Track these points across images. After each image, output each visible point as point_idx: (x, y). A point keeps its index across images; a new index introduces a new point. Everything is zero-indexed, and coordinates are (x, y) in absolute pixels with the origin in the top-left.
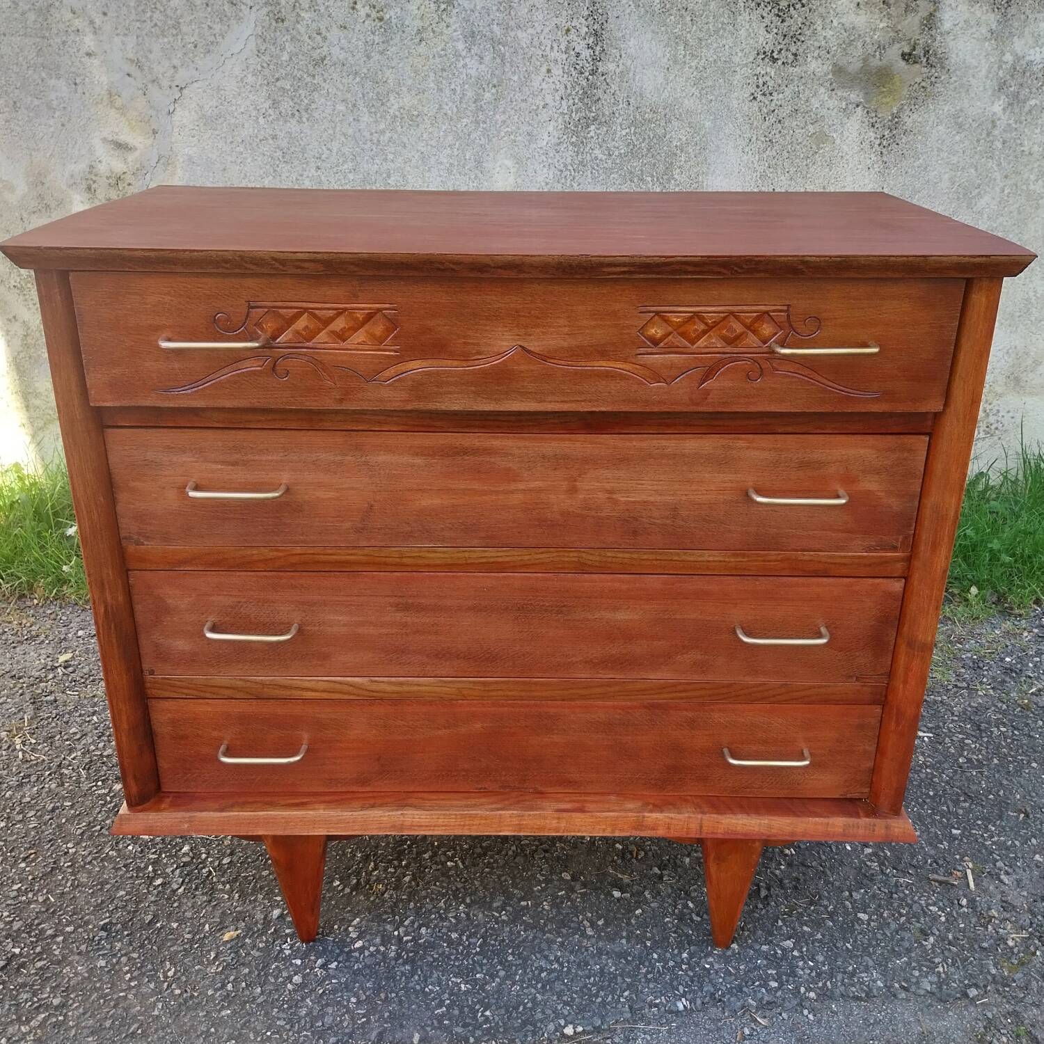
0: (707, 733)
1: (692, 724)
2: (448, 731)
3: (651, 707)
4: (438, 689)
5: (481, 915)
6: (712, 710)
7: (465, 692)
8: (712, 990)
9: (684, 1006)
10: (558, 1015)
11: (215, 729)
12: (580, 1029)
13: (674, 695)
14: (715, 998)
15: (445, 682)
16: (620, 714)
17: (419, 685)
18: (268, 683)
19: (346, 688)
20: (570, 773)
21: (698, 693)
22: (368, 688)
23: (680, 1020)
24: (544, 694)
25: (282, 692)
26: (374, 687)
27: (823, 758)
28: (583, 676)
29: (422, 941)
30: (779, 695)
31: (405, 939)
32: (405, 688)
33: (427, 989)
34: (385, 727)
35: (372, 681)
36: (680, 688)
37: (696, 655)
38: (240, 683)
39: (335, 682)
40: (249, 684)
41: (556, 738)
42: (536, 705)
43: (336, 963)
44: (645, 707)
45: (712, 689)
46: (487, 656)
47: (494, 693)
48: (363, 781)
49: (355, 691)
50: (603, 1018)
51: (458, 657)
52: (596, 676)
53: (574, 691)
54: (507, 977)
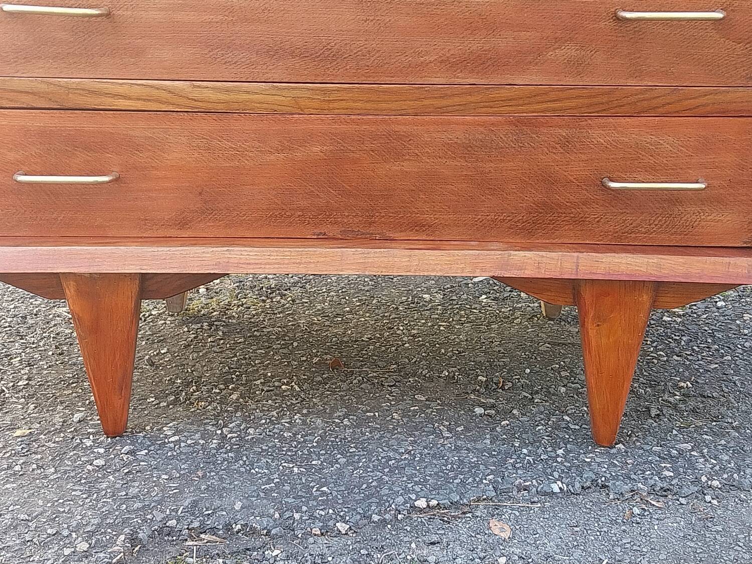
0: (583, 157)
1: (566, 144)
2: (281, 156)
3: (519, 123)
4: (270, 98)
5: (319, 421)
6: (590, 127)
7: (302, 103)
8: (594, 477)
9: (560, 488)
10: (407, 491)
11: (10, 150)
12: (434, 503)
13: (545, 106)
14: (597, 485)
15: (279, 89)
16: (482, 133)
17: (248, 92)
18: (74, 86)
19: (164, 95)
20: (423, 213)
21: (573, 103)
22: (190, 96)
23: (555, 501)
24: (393, 106)
25: (89, 100)
26: (196, 94)
27: (722, 191)
28: (436, 80)
29: (250, 437)
30: (669, 104)
31: (229, 436)
32: (232, 97)
33: (253, 471)
34: (209, 149)
35: (195, 86)
36: (553, 96)
37: (569, 51)
38: (43, 87)
39: (151, 87)
40: (52, 88)
41: (407, 166)
42: (384, 121)
43: (146, 451)
44: (511, 123)
45: (589, 97)
46: (327, 53)
47: (336, 105)
48: (183, 224)
49: (176, 100)
50: (462, 495)
51: (292, 54)
52: (453, 80)
53: (426, 102)
54: (348, 463)
